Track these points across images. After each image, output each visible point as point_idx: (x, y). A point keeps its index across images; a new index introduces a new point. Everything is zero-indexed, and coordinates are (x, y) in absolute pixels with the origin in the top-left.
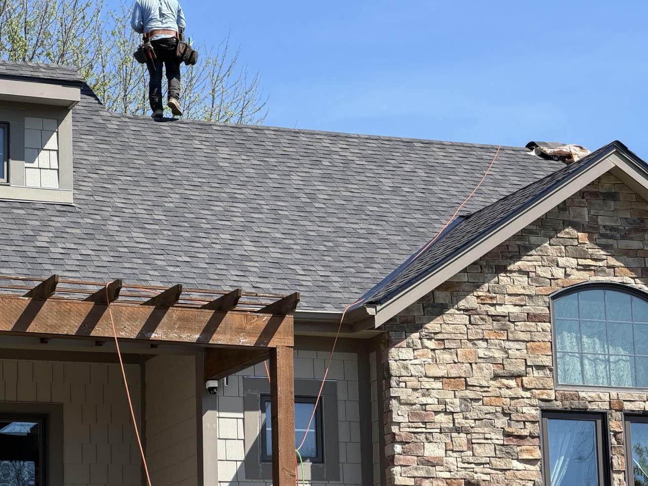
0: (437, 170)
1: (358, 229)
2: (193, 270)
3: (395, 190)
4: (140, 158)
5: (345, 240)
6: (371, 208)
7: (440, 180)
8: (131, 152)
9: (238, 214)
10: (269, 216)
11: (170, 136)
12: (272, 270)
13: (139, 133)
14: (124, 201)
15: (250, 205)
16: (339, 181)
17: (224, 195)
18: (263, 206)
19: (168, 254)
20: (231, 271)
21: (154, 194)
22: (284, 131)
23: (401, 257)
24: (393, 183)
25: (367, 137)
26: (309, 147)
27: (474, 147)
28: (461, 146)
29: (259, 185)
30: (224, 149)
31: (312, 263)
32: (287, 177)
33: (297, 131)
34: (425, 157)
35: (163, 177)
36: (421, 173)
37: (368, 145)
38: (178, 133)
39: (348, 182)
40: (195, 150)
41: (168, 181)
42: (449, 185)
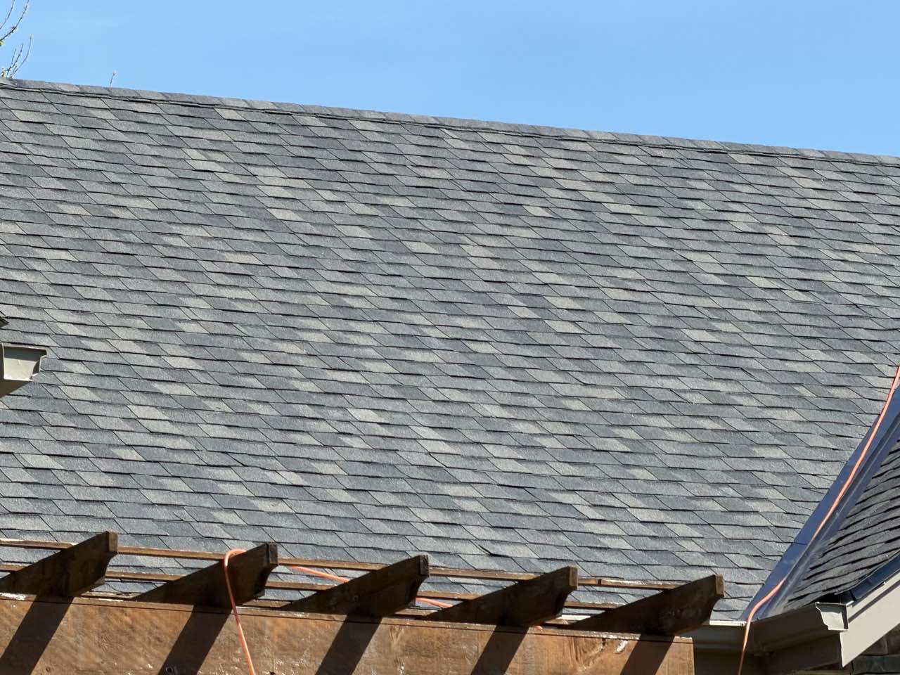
0: (813, 228)
1: (685, 391)
2: (322, 509)
3: (734, 284)
4: (69, 198)
5: (662, 422)
6: (697, 335)
7: (834, 256)
8: (43, 182)
9: (372, 353)
10: (450, 356)
11: (122, 137)
12: (516, 508)
13: (41, 129)
14: (75, 318)
15: (394, 328)
16: (587, 259)
17: (318, 300)
18: (425, 330)
19: (244, 466)
20: (417, 511)
21: (142, 298)
22: (400, 123)
23: (821, 468)
24: (721, 264)
25: (611, 138)
26: (479, 166)
27: (882, 164)
28: (850, 162)
29: (391, 270)
30: (269, 171)
31: (607, 486)
32: (453, 251)
33: (433, 121)
34: (773, 191)
35: (147, 250)
36: (779, 235)
37: (621, 159)
38: (139, 128)
39: (607, 261)
40: (199, 175)
41: (164, 263)
42: (861, 269)
